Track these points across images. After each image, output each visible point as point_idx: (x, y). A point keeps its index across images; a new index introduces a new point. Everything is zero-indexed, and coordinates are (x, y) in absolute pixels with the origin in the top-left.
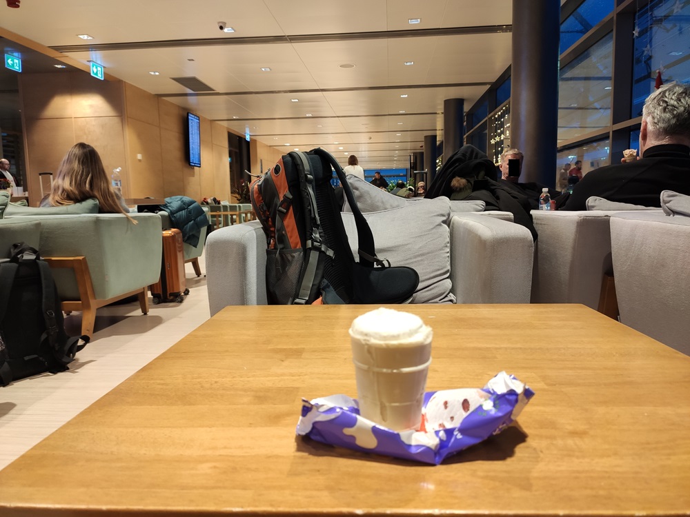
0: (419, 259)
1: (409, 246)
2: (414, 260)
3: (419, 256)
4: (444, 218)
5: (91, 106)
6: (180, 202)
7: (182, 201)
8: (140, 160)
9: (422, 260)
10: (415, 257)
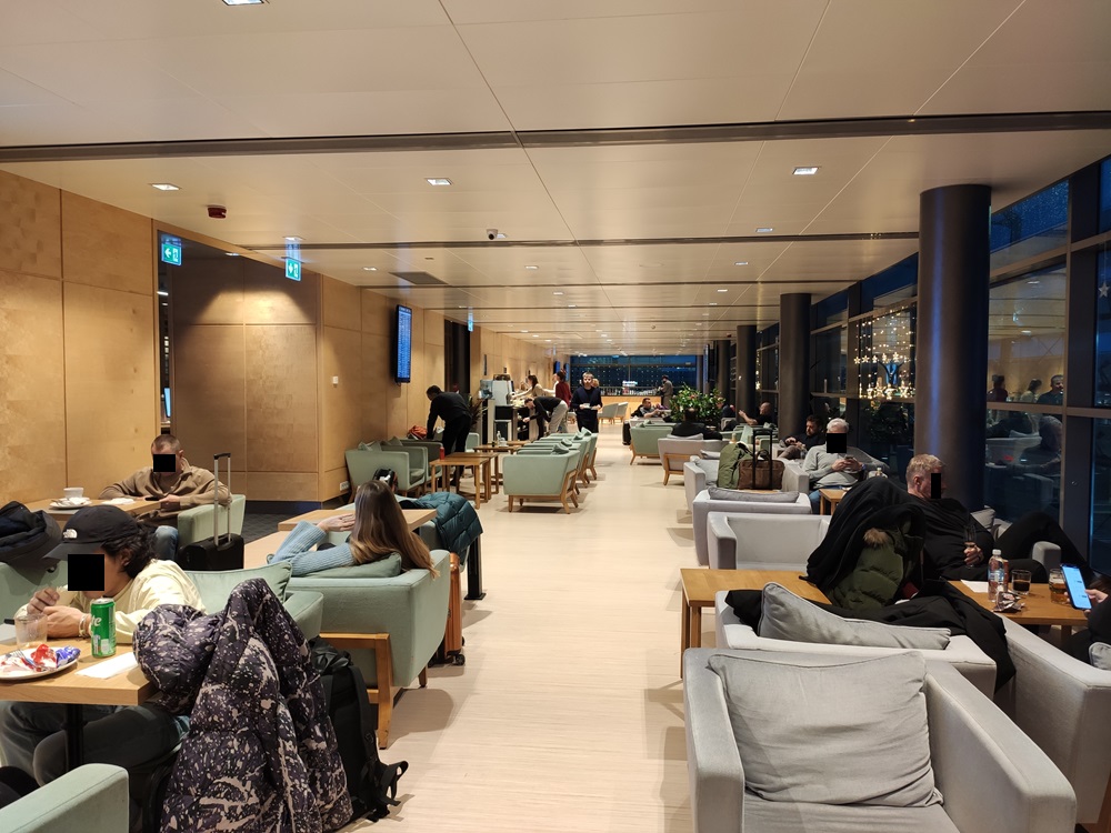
0: (897, 744)
1: (883, 725)
2: (891, 745)
3: (895, 740)
4: (921, 685)
5: (272, 309)
6: (448, 504)
7: (451, 502)
8: (335, 385)
9: (900, 746)
10: (891, 742)
